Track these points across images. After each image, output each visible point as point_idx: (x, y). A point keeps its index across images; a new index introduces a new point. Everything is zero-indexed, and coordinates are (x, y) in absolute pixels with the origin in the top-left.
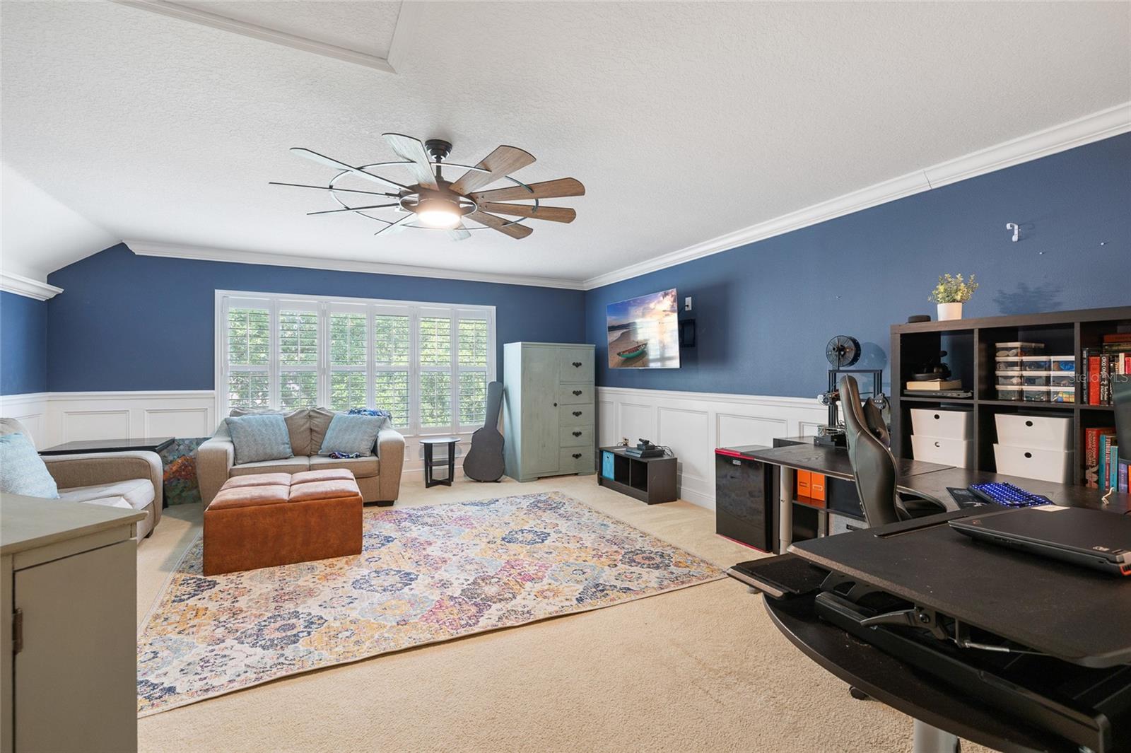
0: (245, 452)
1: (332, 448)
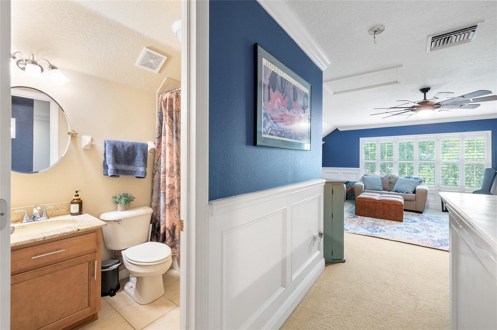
0: (367, 187)
1: (397, 189)
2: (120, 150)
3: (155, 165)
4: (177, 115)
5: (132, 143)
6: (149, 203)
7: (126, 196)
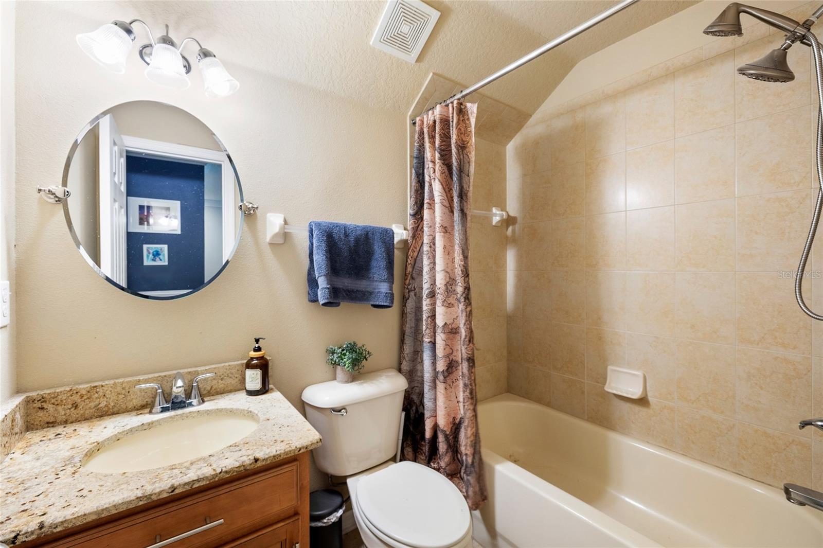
2: (340, 244)
3: (409, 278)
4: (462, 157)
5: (364, 228)
6: (395, 364)
7: (352, 348)
